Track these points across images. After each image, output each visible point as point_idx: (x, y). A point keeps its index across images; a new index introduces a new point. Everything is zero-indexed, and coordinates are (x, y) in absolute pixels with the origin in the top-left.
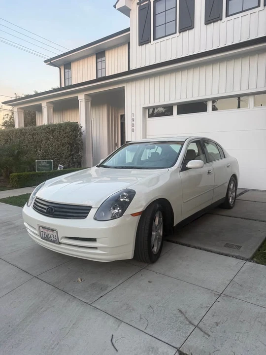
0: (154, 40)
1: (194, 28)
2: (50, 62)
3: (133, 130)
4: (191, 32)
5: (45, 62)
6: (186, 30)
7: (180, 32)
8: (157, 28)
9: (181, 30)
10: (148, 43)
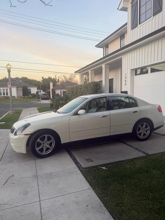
0: (139, 24)
1: (162, 10)
2: (98, 46)
3: (125, 84)
4: (161, 13)
5: (96, 46)
6: (157, 14)
7: (153, 16)
8: (141, 16)
9: (154, 14)
10: (136, 27)
